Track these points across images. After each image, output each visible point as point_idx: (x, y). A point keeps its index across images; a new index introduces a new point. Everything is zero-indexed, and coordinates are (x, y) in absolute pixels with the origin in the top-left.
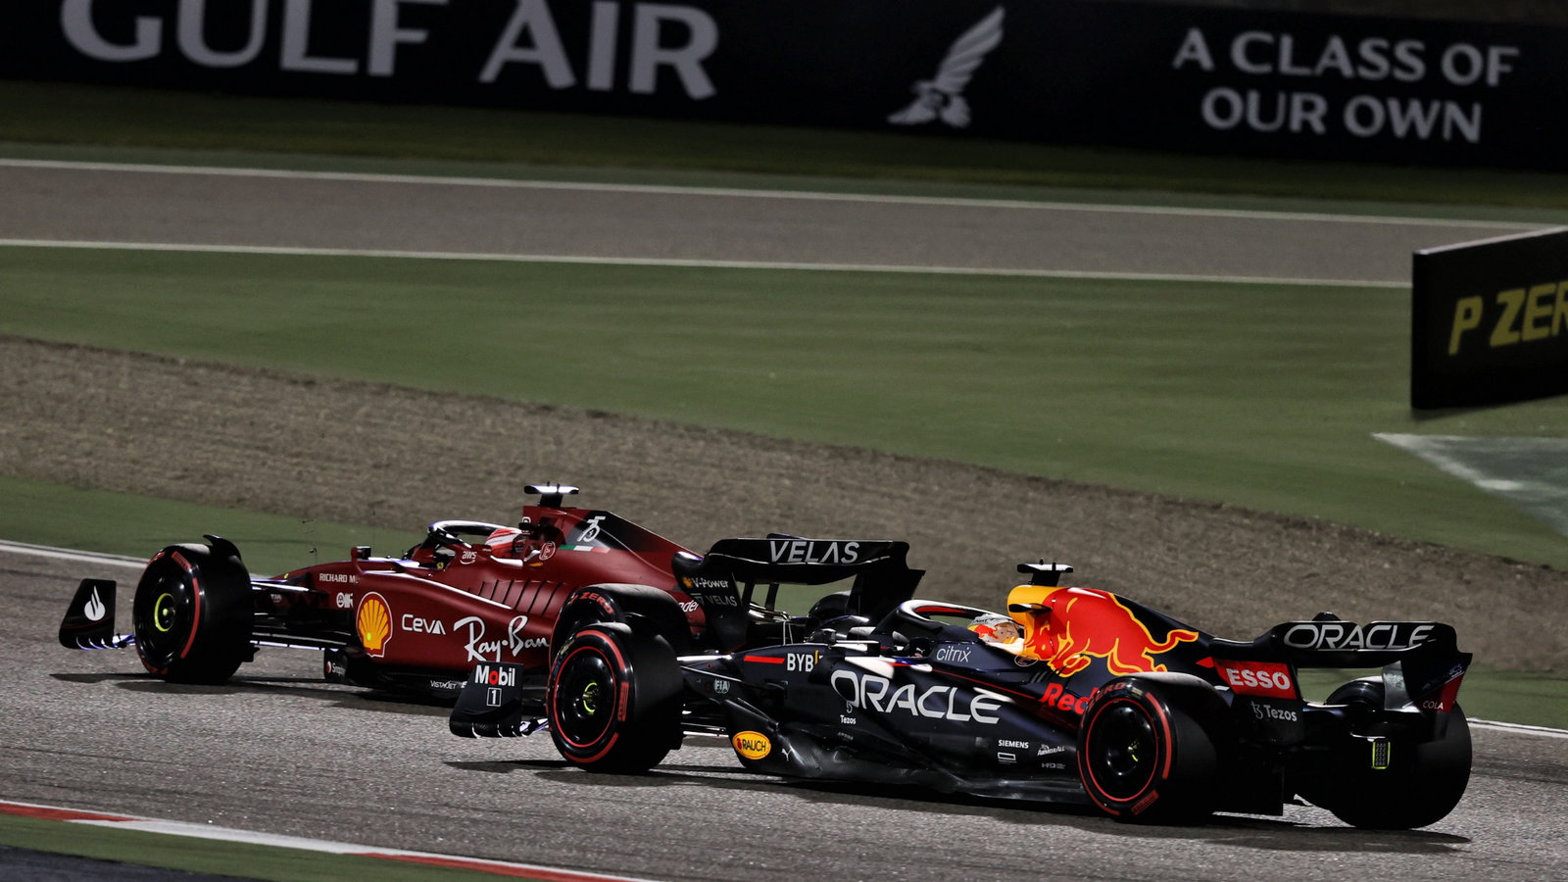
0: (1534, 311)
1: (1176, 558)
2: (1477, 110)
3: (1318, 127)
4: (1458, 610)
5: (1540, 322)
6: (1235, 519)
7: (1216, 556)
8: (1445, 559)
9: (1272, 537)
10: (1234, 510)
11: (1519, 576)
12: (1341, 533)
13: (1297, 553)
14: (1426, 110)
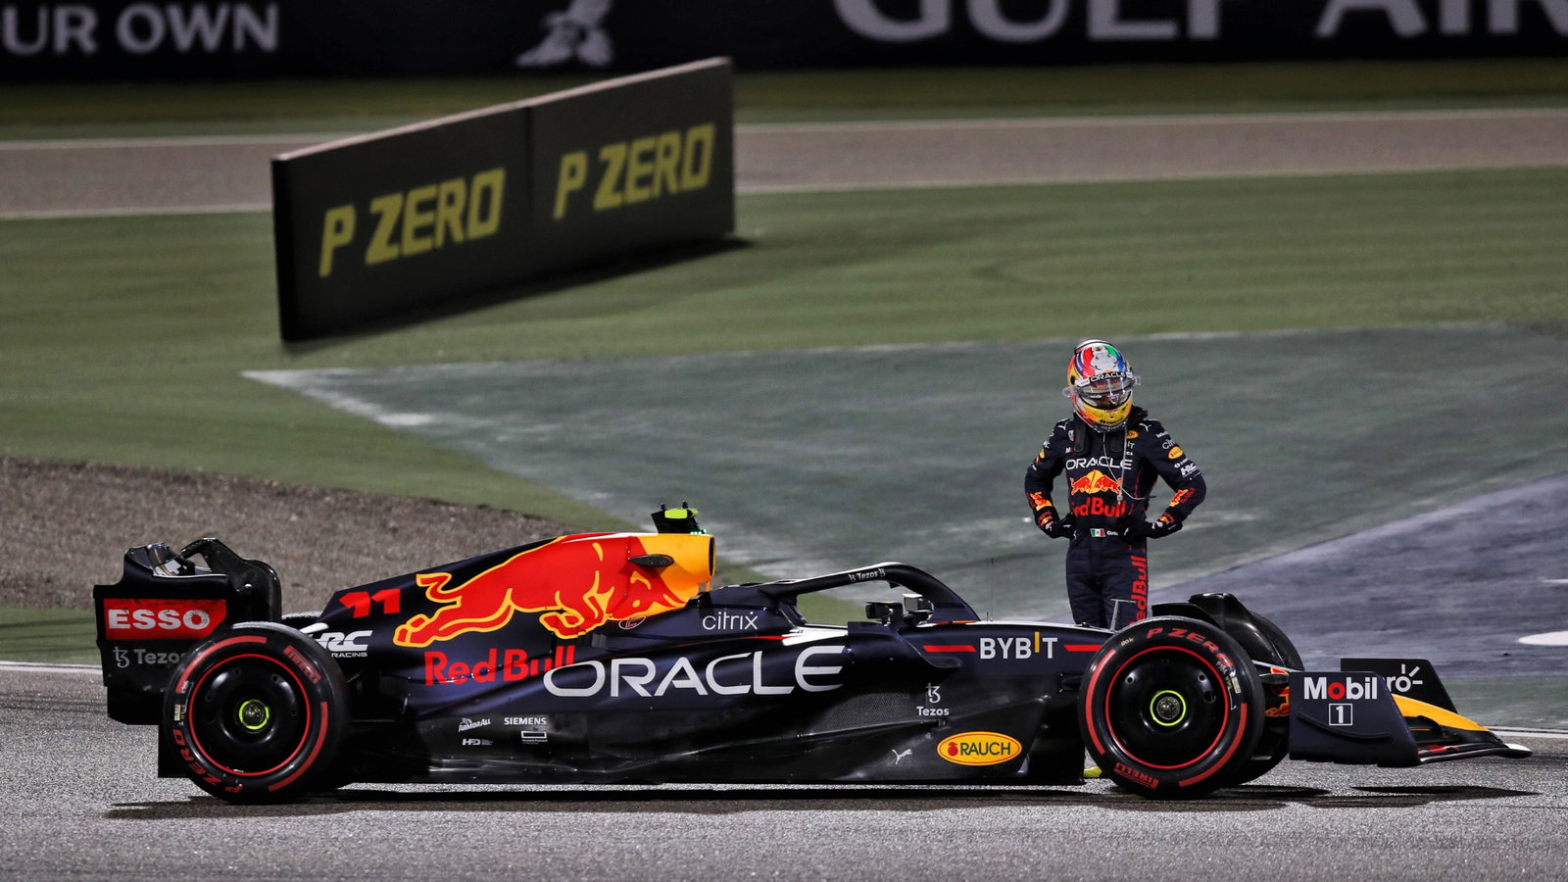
0: (413, 220)
1: (44, 526)
2: (272, 13)
3: (88, 45)
4: (389, 562)
5: (423, 232)
6: (103, 478)
7: (90, 521)
8: (361, 506)
9: (152, 495)
10: (101, 469)
11: (452, 520)
12: (233, 486)
13: (186, 511)
14: (212, 15)
